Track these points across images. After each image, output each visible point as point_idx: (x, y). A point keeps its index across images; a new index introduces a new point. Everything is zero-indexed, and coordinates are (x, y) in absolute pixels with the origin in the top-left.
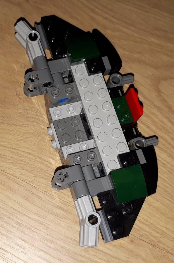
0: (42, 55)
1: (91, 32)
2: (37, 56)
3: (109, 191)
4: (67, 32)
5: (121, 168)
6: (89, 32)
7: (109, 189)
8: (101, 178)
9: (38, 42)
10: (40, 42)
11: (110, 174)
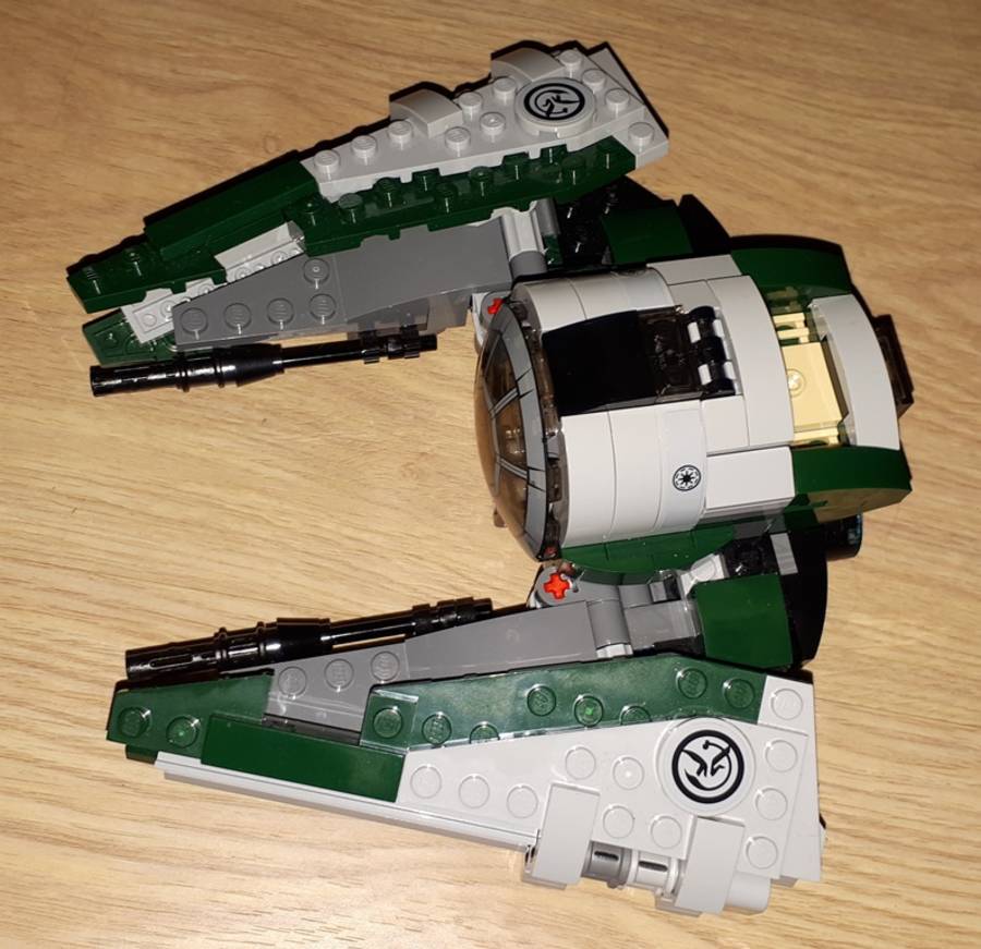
0: (535, 249)
1: (678, 203)
2: (523, 250)
3: (687, 640)
4: (612, 195)
5: (726, 579)
6: (671, 202)
7: (687, 635)
8: (669, 604)
9: (531, 214)
10: (534, 214)
11: (693, 591)
